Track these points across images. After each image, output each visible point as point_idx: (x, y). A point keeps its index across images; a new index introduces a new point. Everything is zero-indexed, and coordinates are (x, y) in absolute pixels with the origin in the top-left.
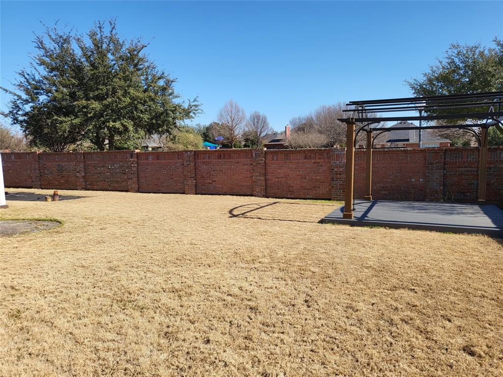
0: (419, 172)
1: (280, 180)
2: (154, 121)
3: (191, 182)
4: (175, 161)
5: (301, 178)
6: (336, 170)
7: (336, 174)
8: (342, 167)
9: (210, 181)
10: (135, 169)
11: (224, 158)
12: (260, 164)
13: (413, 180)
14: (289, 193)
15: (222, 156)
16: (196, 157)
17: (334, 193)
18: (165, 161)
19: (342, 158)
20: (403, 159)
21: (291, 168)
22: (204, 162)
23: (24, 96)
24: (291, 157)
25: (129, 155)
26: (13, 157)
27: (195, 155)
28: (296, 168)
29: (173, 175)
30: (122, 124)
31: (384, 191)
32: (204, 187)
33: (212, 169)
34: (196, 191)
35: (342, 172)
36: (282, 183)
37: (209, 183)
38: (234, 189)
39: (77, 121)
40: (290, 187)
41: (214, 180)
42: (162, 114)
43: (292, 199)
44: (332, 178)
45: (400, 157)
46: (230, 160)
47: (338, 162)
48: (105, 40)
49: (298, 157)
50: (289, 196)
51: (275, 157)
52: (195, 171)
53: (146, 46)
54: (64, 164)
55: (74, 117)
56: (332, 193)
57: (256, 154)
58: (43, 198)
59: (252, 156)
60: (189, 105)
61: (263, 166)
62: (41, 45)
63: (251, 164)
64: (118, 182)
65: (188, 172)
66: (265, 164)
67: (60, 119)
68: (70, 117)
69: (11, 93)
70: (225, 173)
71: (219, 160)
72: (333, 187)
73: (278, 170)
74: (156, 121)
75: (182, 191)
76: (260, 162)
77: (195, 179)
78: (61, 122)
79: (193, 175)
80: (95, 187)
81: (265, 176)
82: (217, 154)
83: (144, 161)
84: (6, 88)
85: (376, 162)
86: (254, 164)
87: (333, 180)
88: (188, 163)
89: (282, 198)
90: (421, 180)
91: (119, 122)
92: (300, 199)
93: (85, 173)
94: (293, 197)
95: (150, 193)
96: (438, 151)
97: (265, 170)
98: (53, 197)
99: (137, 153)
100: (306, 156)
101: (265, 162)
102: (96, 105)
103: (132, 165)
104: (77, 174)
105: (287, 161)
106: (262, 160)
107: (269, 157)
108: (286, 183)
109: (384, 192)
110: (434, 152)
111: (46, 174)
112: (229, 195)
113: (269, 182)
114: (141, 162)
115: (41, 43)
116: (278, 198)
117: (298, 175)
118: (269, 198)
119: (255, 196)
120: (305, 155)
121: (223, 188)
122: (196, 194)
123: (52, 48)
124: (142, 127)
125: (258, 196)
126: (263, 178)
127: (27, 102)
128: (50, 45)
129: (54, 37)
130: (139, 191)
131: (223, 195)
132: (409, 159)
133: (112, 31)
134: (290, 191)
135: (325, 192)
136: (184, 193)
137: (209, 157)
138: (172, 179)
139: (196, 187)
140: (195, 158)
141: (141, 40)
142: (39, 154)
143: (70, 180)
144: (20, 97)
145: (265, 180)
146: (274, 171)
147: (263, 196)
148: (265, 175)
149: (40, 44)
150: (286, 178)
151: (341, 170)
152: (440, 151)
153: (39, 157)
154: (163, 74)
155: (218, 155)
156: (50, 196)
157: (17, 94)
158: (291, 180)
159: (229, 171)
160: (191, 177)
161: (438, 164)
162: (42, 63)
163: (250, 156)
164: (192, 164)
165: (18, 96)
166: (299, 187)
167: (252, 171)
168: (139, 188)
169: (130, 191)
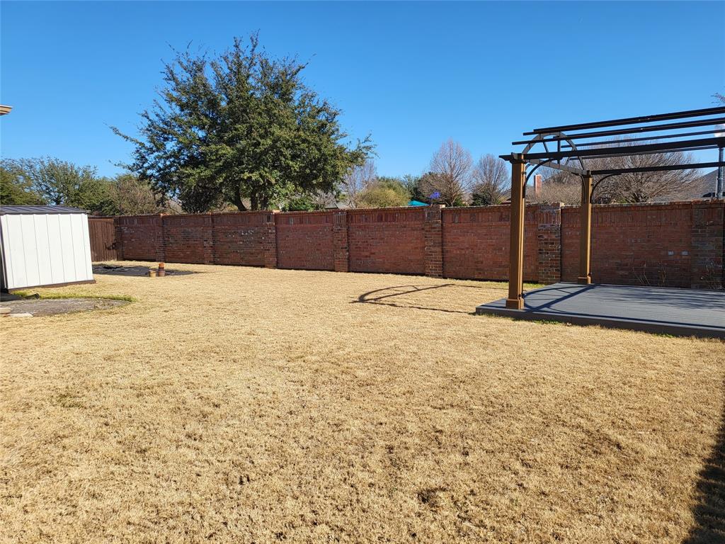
0: (681, 241)
1: (463, 252)
2: (308, 171)
3: (343, 255)
4: (322, 225)
5: (495, 249)
6: (545, 237)
7: (546, 243)
8: (555, 233)
9: (367, 254)
10: (273, 236)
11: (386, 221)
12: (434, 228)
13: (670, 253)
14: (476, 272)
15: (384, 218)
16: (350, 219)
17: (543, 273)
18: (309, 225)
19: (554, 218)
20: (654, 219)
21: (479, 234)
22: (360, 227)
23: (148, 145)
24: (480, 218)
25: (265, 218)
26: (136, 221)
27: (347, 216)
28: (485, 235)
29: (320, 244)
30: (261, 176)
31: (622, 270)
32: (359, 262)
33: (369, 236)
34: (349, 267)
35: (554, 240)
36: (466, 256)
37: (367, 256)
38: (399, 265)
39: (208, 173)
40: (477, 262)
41: (373, 251)
42: (319, 160)
43: (480, 280)
44: (540, 250)
45: (649, 217)
46: (394, 223)
47: (548, 225)
48: (244, 62)
49: (490, 218)
50: (476, 277)
51: (457, 217)
52: (348, 239)
53: (304, 68)
54: (190, 230)
55: (204, 168)
56: (539, 273)
57: (429, 213)
58: (146, 272)
59: (424, 216)
60: (359, 147)
61: (438, 231)
62: (172, 77)
63: (423, 229)
64: (252, 254)
65: (339, 240)
66: (442, 228)
67: (186, 172)
68: (200, 168)
69: (132, 140)
70: (387, 242)
71: (379, 224)
72: (541, 263)
73: (461, 238)
74: (311, 170)
75: (332, 268)
76: (435, 226)
77: (348, 251)
78: (189, 176)
79: (345, 245)
80: (226, 261)
81: (442, 246)
82: (377, 215)
83: (285, 226)
84: (126, 135)
85: (608, 225)
86: (427, 228)
87: (541, 253)
88: (339, 228)
89: (466, 280)
90: (684, 253)
91: (258, 173)
92: (491, 281)
93: (214, 241)
94: (482, 278)
95: (291, 269)
96: (713, 206)
97: (442, 237)
98: (159, 272)
99: (276, 215)
100: (501, 216)
101: (442, 225)
102: (228, 151)
103: (270, 231)
104: (205, 242)
105: (475, 224)
106: (437, 223)
107: (448, 218)
108: (473, 256)
109: (621, 272)
110: (706, 206)
111: (171, 243)
112: (392, 273)
113: (448, 255)
114: (280, 226)
115: (171, 72)
116: (460, 279)
117: (489, 245)
118: (446, 278)
119: (427, 276)
120: (500, 214)
121: (384, 263)
122: (349, 272)
123: (185, 79)
124: (292, 179)
125: (432, 276)
126: (439, 249)
127: (151, 151)
128: (183, 76)
129: (185, 64)
130: (278, 266)
131: (383, 273)
132: (664, 219)
133: (253, 50)
134: (477, 270)
135: (530, 271)
136: (333, 270)
137: (366, 219)
138: (318, 250)
139: (349, 262)
140: (347, 221)
141: (297, 60)
142: (163, 217)
143: (197, 251)
144: (142, 145)
145: (443, 252)
146: (455, 238)
147: (439, 276)
148: (442, 244)
149: (170, 75)
150: (472, 249)
151: (554, 237)
152: (717, 206)
153: (163, 221)
154: (325, 104)
155: (378, 217)
156: (154, 269)
157: (140, 141)
158: (480, 253)
159: (393, 238)
160: (342, 248)
161: (713, 227)
162: (171, 99)
163: (421, 217)
164: (344, 229)
165: (141, 144)
166: (491, 263)
167: (424, 239)
168: (277, 263)
169: (267, 267)
